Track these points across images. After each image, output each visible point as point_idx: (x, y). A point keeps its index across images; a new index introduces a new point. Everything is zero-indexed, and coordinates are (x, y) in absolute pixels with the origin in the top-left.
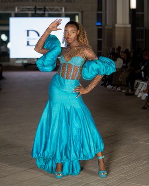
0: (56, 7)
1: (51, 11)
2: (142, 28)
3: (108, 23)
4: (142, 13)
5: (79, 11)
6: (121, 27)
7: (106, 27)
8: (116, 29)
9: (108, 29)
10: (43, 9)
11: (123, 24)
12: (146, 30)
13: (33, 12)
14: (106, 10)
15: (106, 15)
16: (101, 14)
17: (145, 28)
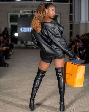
3: (76, 21)
5: (59, 14)
6: (83, 23)
7: (75, 23)
8: (81, 24)
9: (76, 25)
11: (85, 21)
13: (31, 14)
14: (75, 13)
15: (75, 16)
16: (72, 15)
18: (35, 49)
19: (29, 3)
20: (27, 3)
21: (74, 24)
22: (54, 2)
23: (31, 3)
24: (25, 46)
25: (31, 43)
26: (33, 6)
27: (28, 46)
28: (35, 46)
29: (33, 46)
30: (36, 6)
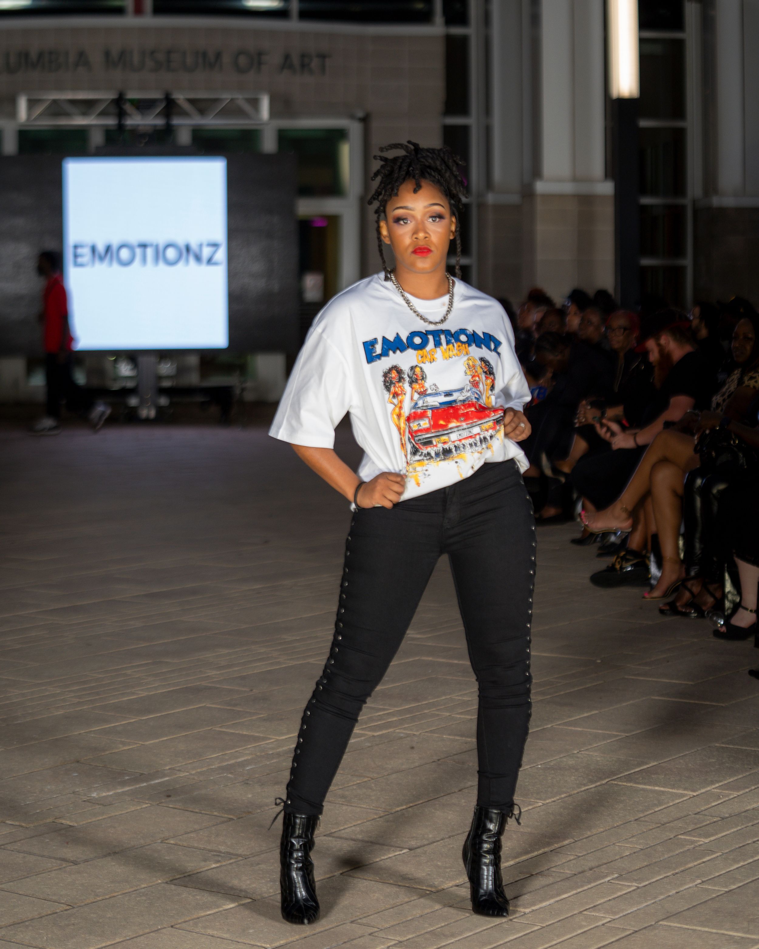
0: (226, 96)
1: (202, 112)
2: (680, 201)
3: (498, 174)
4: (678, 124)
5: (352, 117)
6: (561, 197)
7: (491, 198)
8: (540, 207)
9: (499, 208)
10: (162, 106)
11: (575, 179)
12: (696, 212)
13: (111, 121)
14: (488, 110)
15: (488, 131)
16: (465, 129)
17: (694, 202)
18: (147, 422)
19: (93, 31)
20: (75, 31)
21: (482, 206)
22: (304, 15)
23: (109, 31)
25: (115, 375)
26: (123, 54)
28: (143, 402)
29: (133, 401)
30: (152, 53)
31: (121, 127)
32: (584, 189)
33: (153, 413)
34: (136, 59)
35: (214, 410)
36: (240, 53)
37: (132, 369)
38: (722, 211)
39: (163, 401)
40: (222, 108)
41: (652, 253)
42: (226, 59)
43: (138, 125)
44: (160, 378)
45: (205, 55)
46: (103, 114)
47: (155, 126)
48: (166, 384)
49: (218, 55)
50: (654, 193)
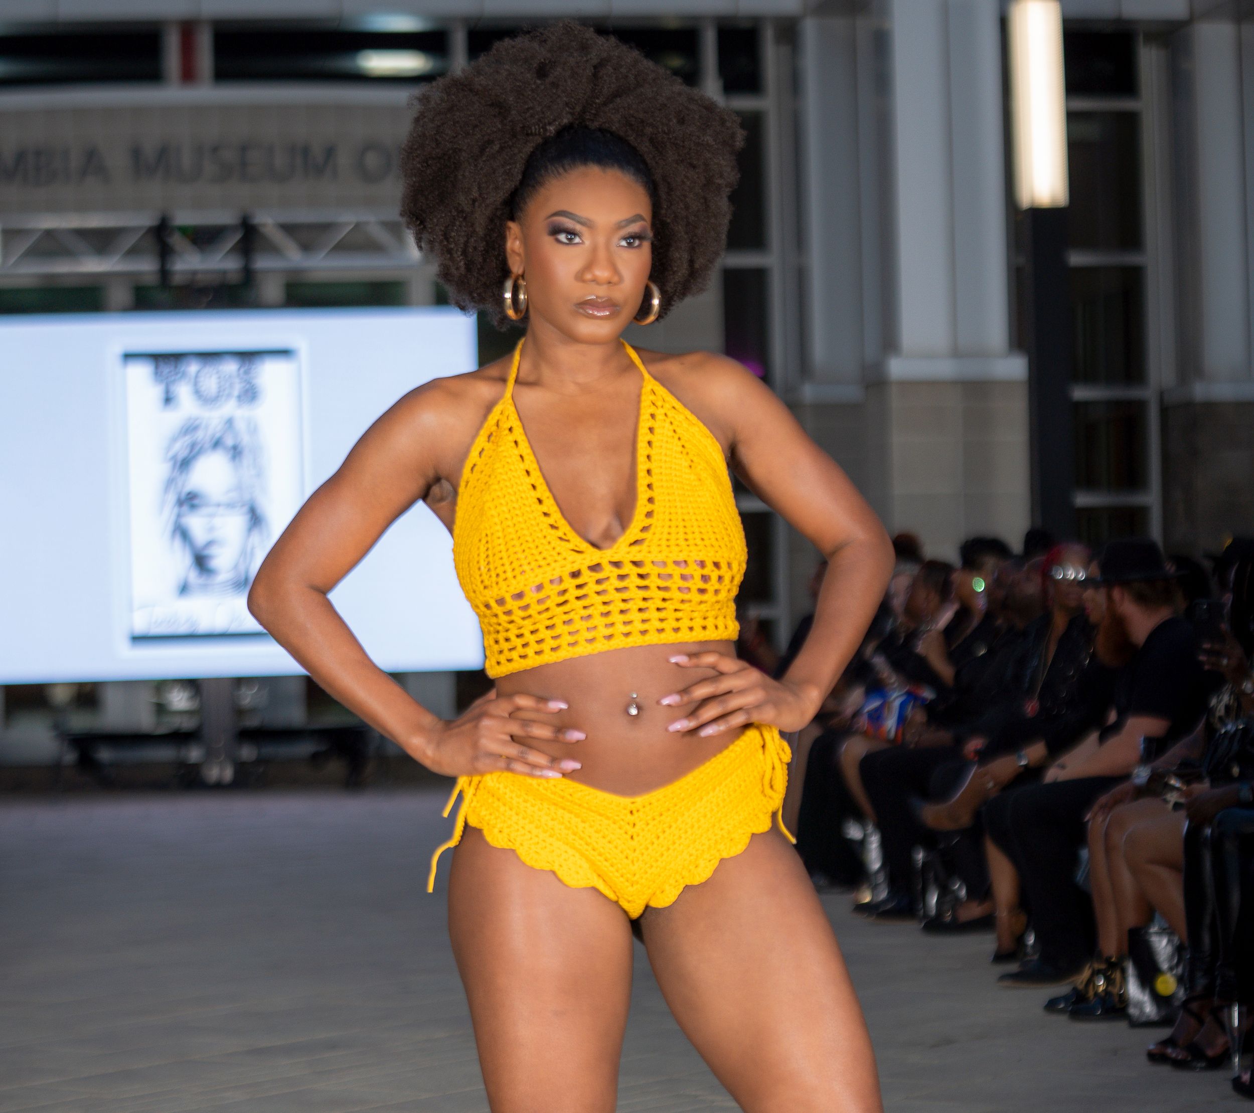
0: (348, 218)
1: (306, 247)
2: (1134, 393)
3: (819, 350)
4: (1132, 259)
6: (934, 384)
8: (896, 402)
9: (822, 409)
10: (237, 237)
11: (956, 353)
12: (1164, 410)
13: (146, 266)
14: (800, 241)
15: (801, 278)
16: (759, 276)
17: (1161, 395)
18: (219, 787)
19: (111, 113)
20: (80, 113)
23: (138, 112)
24: (70, 757)
25: (161, 709)
26: (163, 152)
27: (105, 755)
28: (210, 755)
29: (194, 754)
30: (215, 149)
31: (164, 274)
32: (972, 369)
33: (228, 774)
34: (187, 160)
35: (335, 767)
36: (369, 147)
37: (192, 698)
38: (1211, 407)
39: (247, 753)
40: (340, 242)
41: (1090, 483)
42: (344, 159)
43: (194, 273)
44: (240, 712)
45: (306, 151)
46: (133, 252)
47: (224, 272)
48: (252, 722)
49: (330, 152)
50: (1089, 377)
